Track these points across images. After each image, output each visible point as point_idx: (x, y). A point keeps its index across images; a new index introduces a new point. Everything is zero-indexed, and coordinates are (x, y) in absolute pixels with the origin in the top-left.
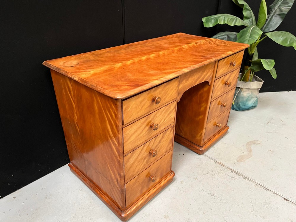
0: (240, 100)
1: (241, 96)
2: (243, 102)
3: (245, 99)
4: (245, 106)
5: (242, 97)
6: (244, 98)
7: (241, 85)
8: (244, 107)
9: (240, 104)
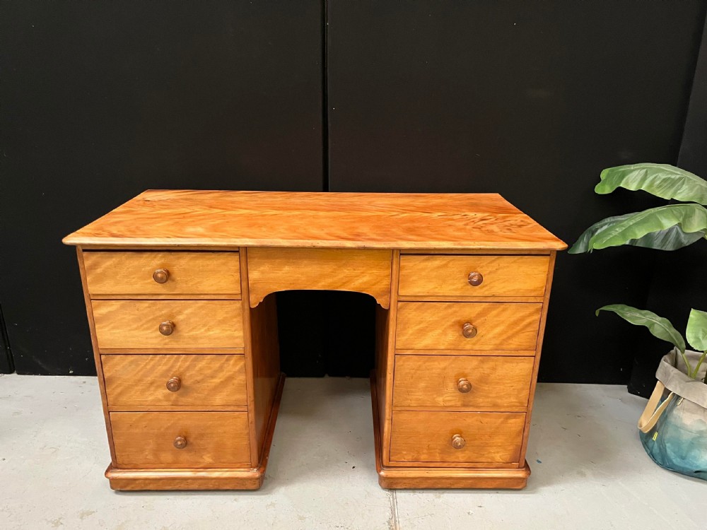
0: (670, 433)
1: (673, 420)
2: (677, 443)
3: (686, 437)
4: (683, 458)
5: (677, 428)
6: (682, 431)
7: (676, 386)
8: (677, 461)
9: (668, 445)
